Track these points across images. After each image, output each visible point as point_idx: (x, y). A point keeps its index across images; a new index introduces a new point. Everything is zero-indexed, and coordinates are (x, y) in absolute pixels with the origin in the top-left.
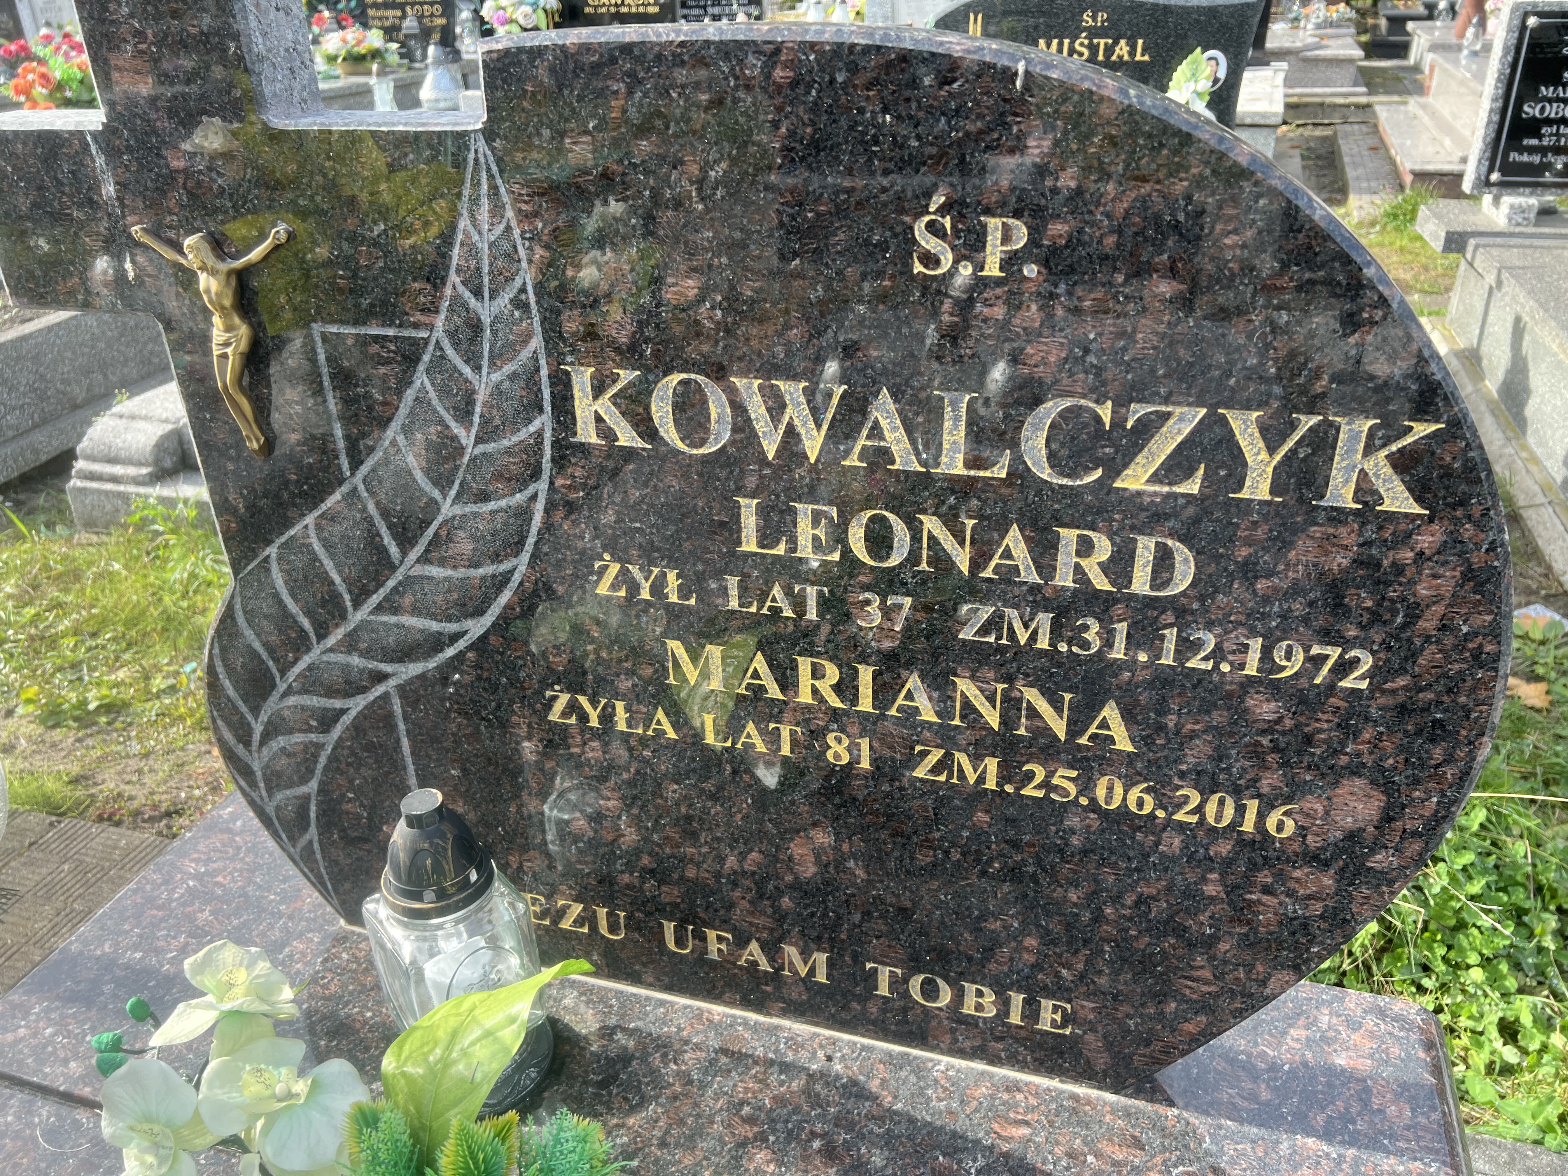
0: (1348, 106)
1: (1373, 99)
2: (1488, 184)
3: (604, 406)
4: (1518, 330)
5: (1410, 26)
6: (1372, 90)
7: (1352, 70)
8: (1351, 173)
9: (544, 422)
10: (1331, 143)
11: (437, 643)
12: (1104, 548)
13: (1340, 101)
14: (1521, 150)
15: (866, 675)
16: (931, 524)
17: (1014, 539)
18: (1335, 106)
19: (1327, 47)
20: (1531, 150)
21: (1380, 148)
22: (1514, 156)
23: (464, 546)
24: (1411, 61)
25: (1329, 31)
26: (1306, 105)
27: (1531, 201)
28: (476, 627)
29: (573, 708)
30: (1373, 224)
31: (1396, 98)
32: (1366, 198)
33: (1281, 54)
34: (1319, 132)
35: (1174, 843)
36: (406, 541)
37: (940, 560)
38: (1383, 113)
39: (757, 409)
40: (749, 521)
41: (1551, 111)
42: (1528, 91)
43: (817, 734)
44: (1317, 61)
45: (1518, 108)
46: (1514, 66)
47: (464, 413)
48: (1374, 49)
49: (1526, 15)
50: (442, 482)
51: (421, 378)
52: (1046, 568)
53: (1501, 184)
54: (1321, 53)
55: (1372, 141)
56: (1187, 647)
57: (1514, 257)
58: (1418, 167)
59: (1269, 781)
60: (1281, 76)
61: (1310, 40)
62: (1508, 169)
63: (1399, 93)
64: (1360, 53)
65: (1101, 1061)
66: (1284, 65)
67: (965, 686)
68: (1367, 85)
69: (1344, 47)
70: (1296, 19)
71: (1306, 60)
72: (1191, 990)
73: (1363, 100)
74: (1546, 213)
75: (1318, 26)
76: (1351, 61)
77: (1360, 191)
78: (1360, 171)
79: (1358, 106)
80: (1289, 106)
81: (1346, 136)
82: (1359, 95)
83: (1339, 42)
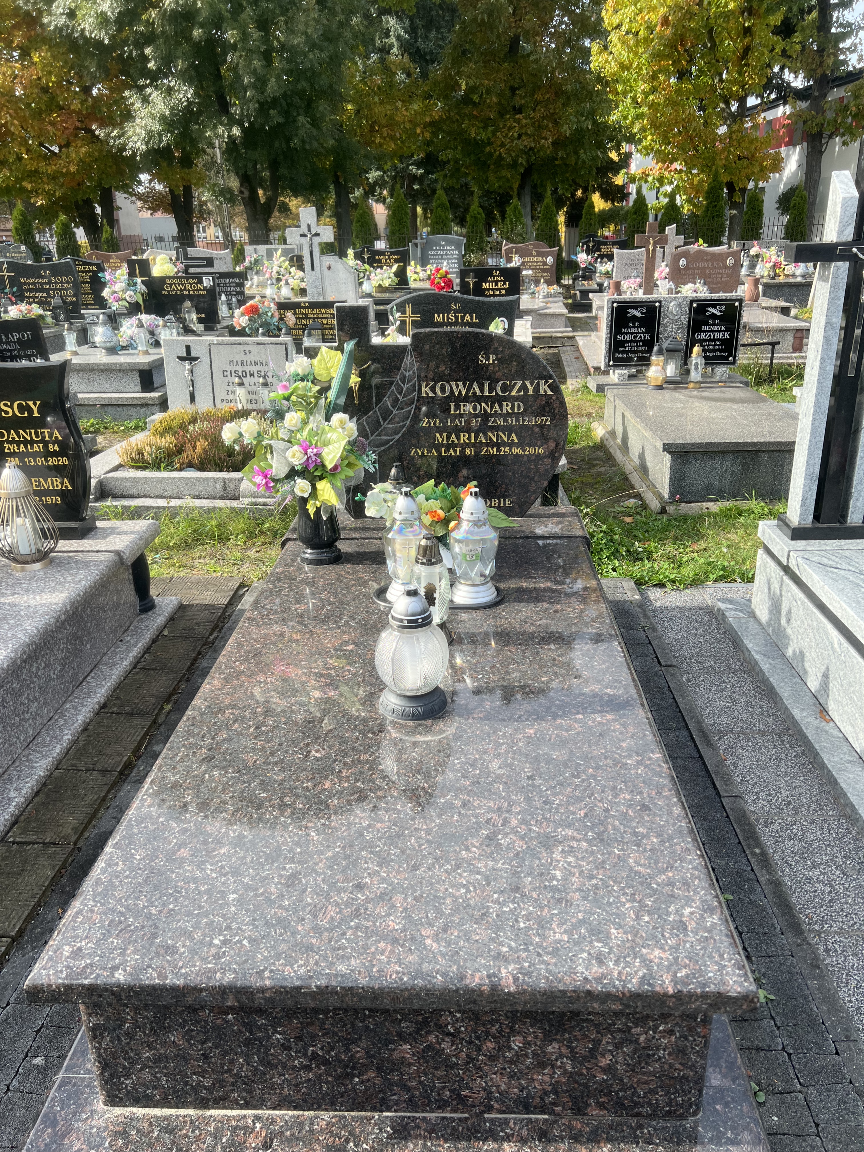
0: (563, 338)
1: (575, 334)
2: (609, 366)
3: (427, 389)
4: (623, 416)
5: (591, 295)
6: (575, 329)
7: (564, 319)
8: (567, 369)
9: (416, 393)
10: (557, 356)
11: (388, 441)
12: (510, 405)
13: (560, 335)
14: (619, 352)
15: (473, 435)
16: (483, 404)
17: (496, 405)
18: (558, 338)
19: (547, 308)
20: (623, 352)
21: (580, 357)
22: (617, 355)
23: (397, 419)
24: (594, 312)
25: (551, 299)
26: (544, 337)
27: (625, 372)
28: (397, 437)
29: (416, 452)
30: (578, 391)
31: (586, 333)
32: (575, 380)
33: (528, 312)
34: (551, 351)
35: (525, 458)
36: (385, 420)
37: (485, 410)
38: (581, 342)
39: (454, 387)
40: (452, 408)
41: (628, 337)
42: (618, 332)
43: (464, 449)
44: (546, 315)
45: (616, 338)
46: (612, 321)
47: (400, 394)
48: (574, 307)
49: (613, 303)
50: (394, 407)
51: (393, 387)
52: (502, 410)
53: (614, 366)
54: (547, 311)
55: (576, 355)
56: (524, 421)
57: (620, 391)
58: (595, 365)
59: (539, 443)
60: (529, 323)
61: (542, 304)
62: (615, 360)
63: (588, 331)
64: (565, 311)
65: (518, 511)
66: (530, 318)
67: (490, 434)
68: (572, 327)
69: (559, 307)
70: (533, 293)
71: (540, 315)
72: (532, 489)
73: (571, 334)
74: (631, 377)
75: (545, 297)
76: (562, 315)
77: (572, 377)
78: (571, 368)
79: (568, 338)
80: (534, 338)
81: (564, 352)
82: (568, 332)
83: (556, 305)
